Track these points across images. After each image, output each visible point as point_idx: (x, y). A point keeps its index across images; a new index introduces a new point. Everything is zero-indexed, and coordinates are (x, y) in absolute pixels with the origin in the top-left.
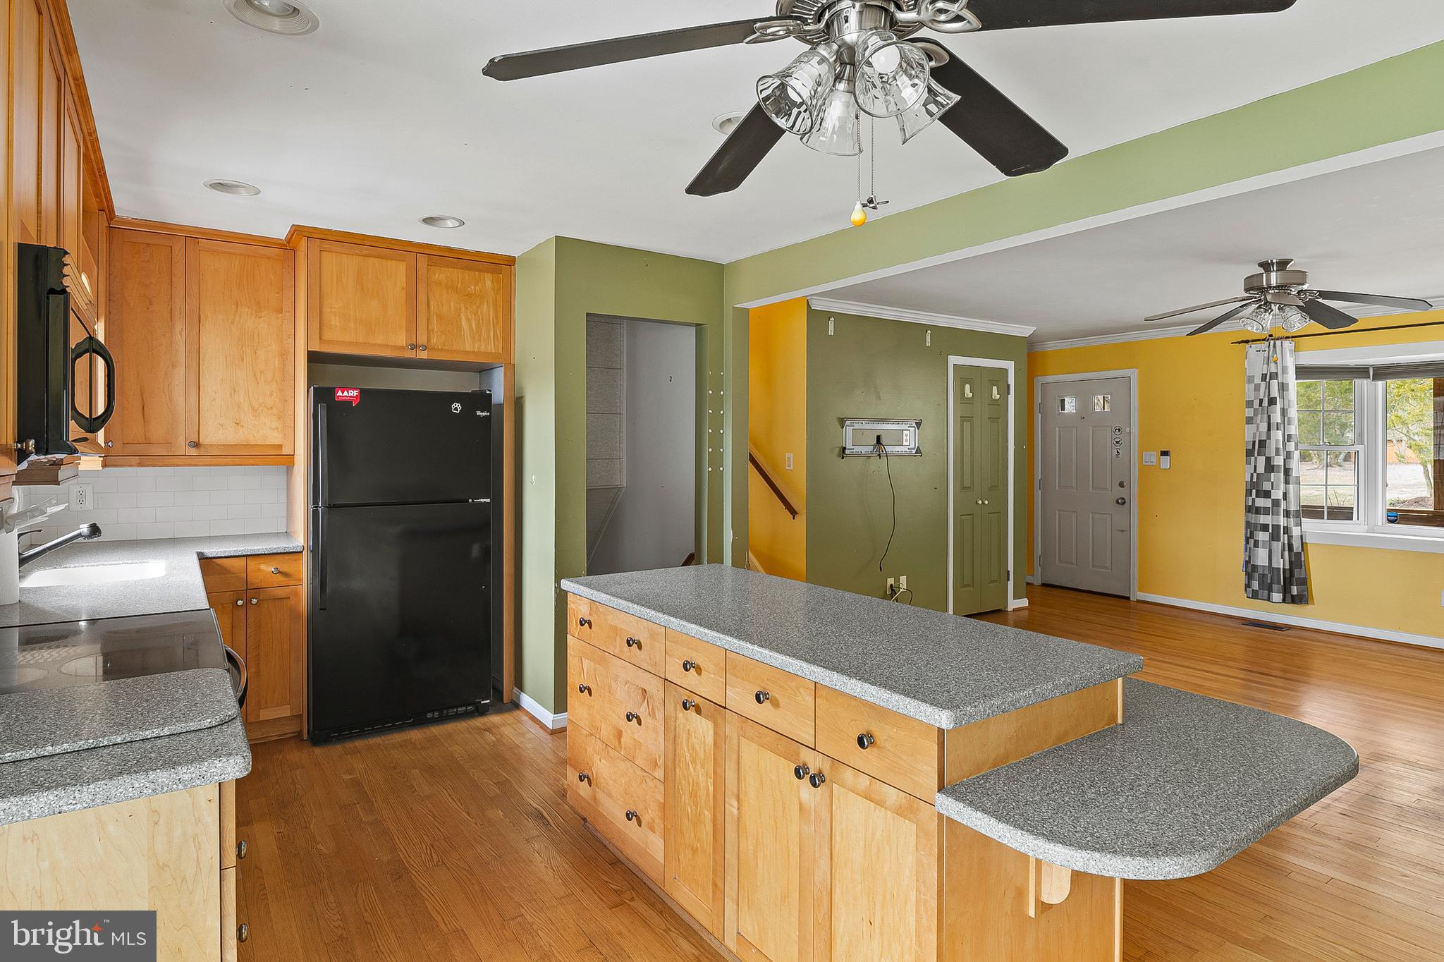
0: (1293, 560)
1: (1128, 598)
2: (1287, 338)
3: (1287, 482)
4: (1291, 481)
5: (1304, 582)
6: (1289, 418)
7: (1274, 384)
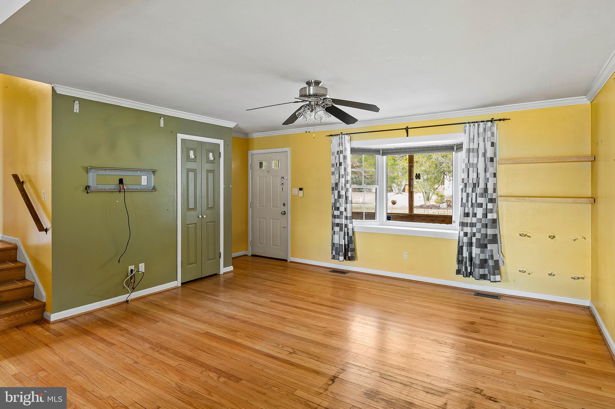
0: (349, 240)
1: (286, 260)
2: (347, 134)
3: (346, 203)
4: (348, 203)
5: (354, 250)
6: (347, 172)
7: (341, 156)
